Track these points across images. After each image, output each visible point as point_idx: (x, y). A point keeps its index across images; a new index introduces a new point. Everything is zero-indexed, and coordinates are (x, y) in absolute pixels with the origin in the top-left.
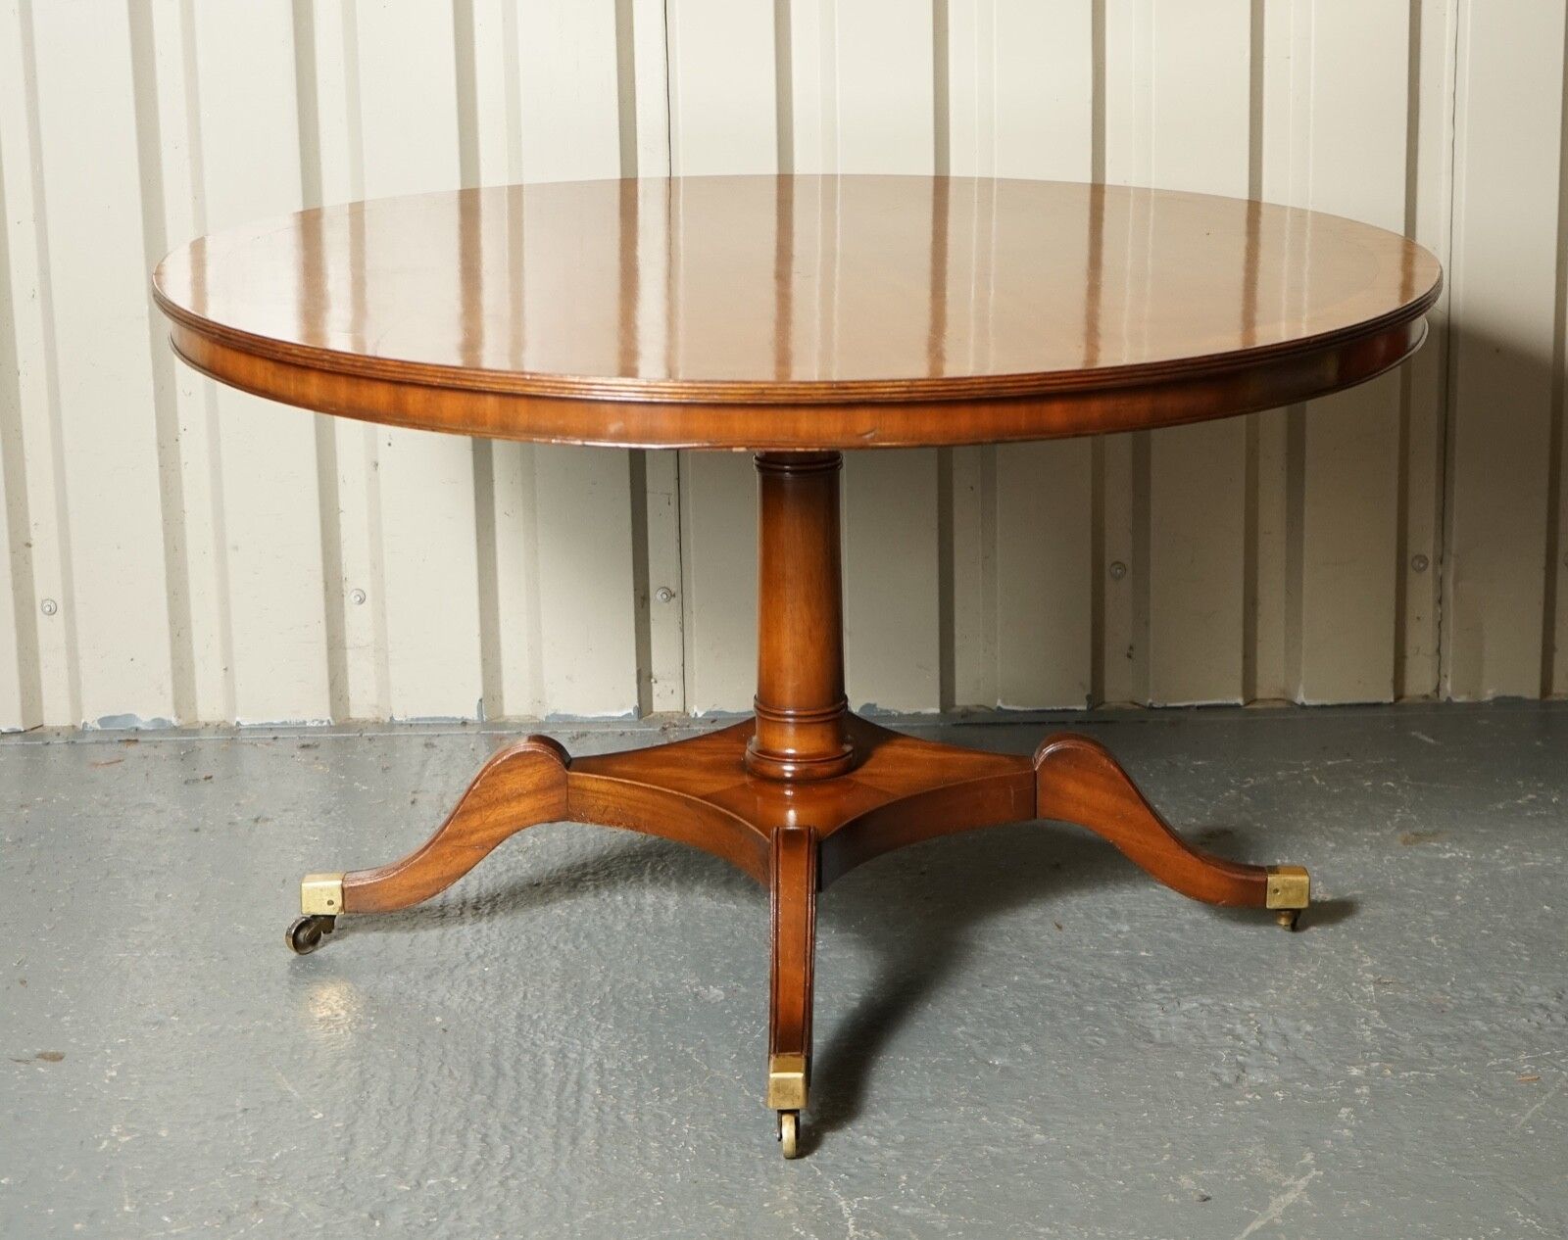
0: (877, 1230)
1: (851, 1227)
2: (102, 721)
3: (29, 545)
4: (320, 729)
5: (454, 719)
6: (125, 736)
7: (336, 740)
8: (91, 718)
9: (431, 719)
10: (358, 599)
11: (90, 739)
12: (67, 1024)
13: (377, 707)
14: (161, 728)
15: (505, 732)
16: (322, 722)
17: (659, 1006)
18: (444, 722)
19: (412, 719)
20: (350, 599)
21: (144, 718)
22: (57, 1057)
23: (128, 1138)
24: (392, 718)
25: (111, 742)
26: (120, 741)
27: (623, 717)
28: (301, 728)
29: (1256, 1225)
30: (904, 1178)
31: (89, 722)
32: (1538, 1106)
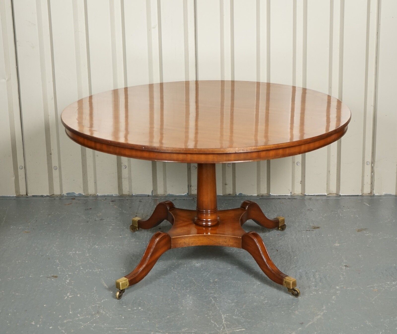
0: (229, 322)
1: (224, 321)
2: (67, 194)
3: (51, 154)
4: (116, 197)
5: (146, 195)
6: (72, 197)
7: (119, 200)
8: (65, 193)
9: (141, 195)
10: (125, 167)
11: (64, 198)
12: (58, 269)
13: (129, 191)
14: (80, 195)
15: (158, 198)
16: (116, 195)
17: (187, 268)
18: (144, 195)
19: (137, 195)
20: (123, 167)
21: (77, 193)
22: (56, 277)
23: (71, 296)
24: (132, 194)
25: (69, 199)
26: (71, 199)
27: (185, 195)
28: (112, 196)
29: (310, 323)
30: (236, 310)
31: (64, 194)
32: (376, 297)
